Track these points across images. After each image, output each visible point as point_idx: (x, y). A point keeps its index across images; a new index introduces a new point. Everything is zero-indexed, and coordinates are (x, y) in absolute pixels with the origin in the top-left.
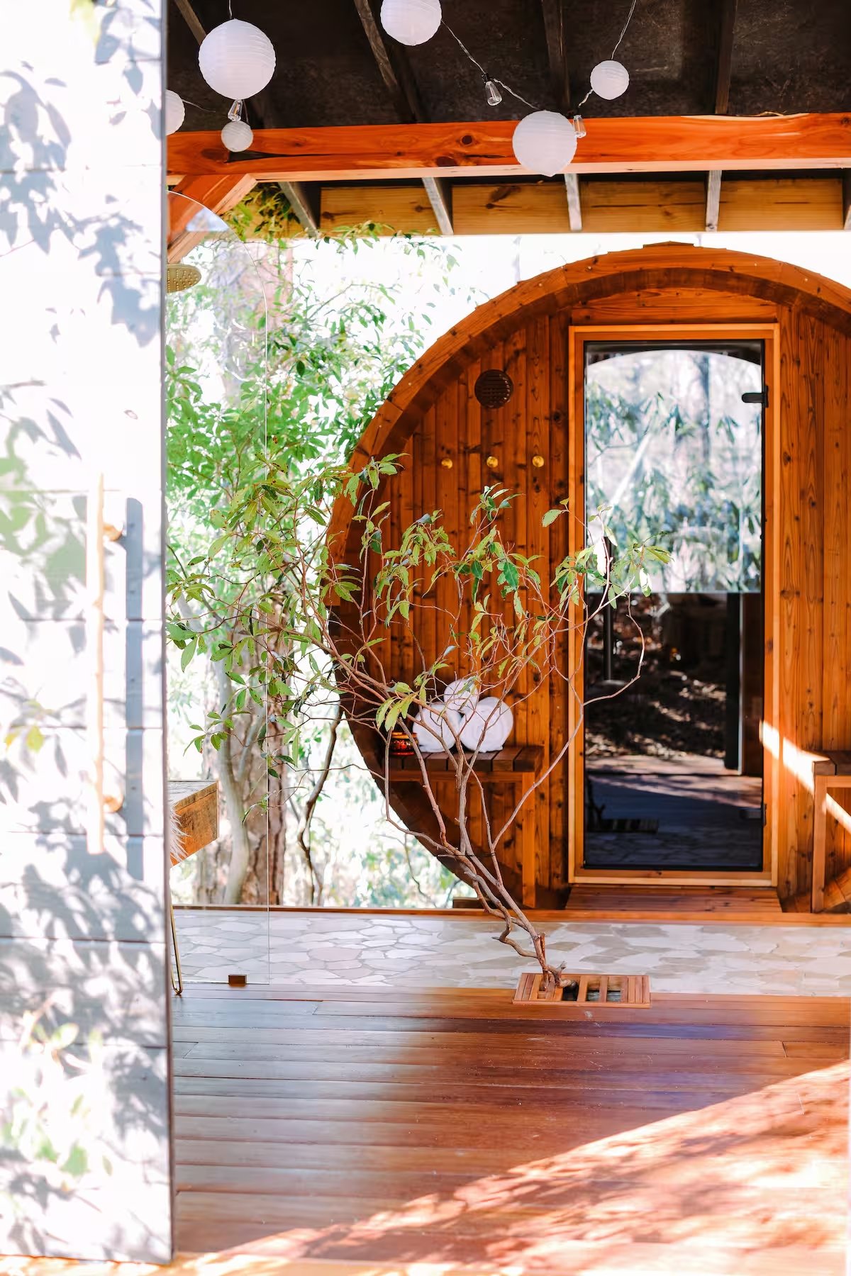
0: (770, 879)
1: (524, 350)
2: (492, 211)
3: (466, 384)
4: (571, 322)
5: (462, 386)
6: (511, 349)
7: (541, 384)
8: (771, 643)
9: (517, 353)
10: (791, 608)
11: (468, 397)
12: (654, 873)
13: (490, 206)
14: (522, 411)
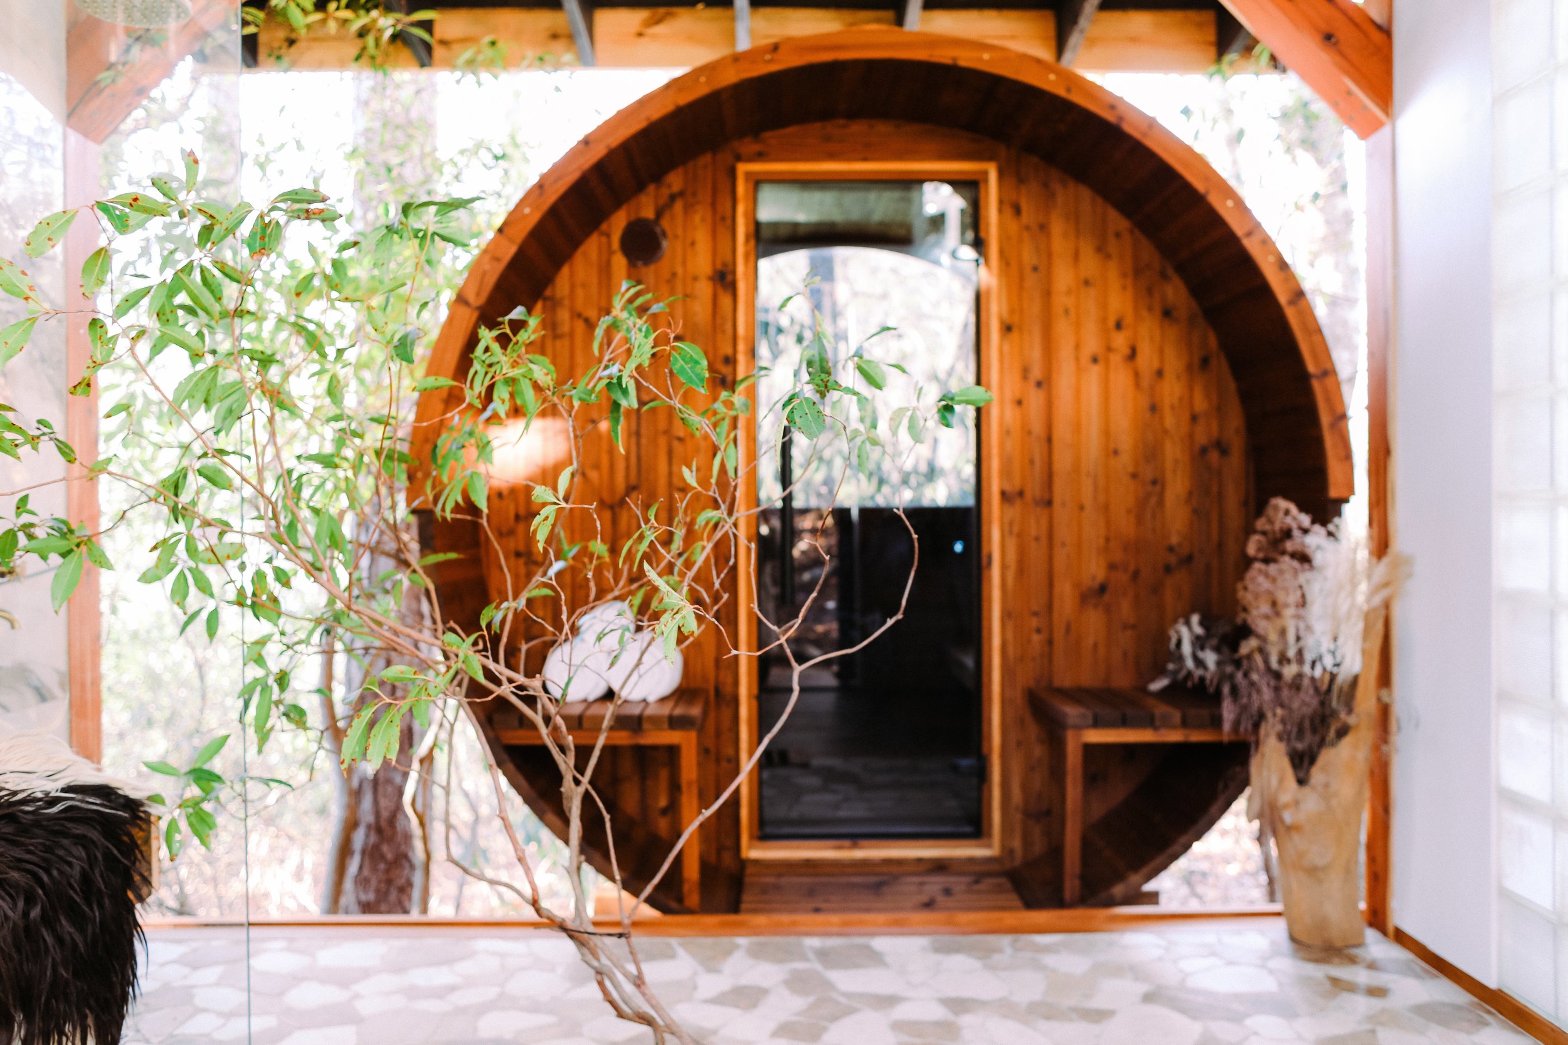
0: (989, 846)
1: (681, 194)
2: (642, 40)
3: (608, 236)
4: (739, 158)
5: (604, 239)
6: (665, 192)
7: (702, 237)
8: (990, 557)
9: (673, 198)
10: (1014, 512)
11: (611, 253)
12: (847, 843)
13: (640, 35)
14: (680, 270)
